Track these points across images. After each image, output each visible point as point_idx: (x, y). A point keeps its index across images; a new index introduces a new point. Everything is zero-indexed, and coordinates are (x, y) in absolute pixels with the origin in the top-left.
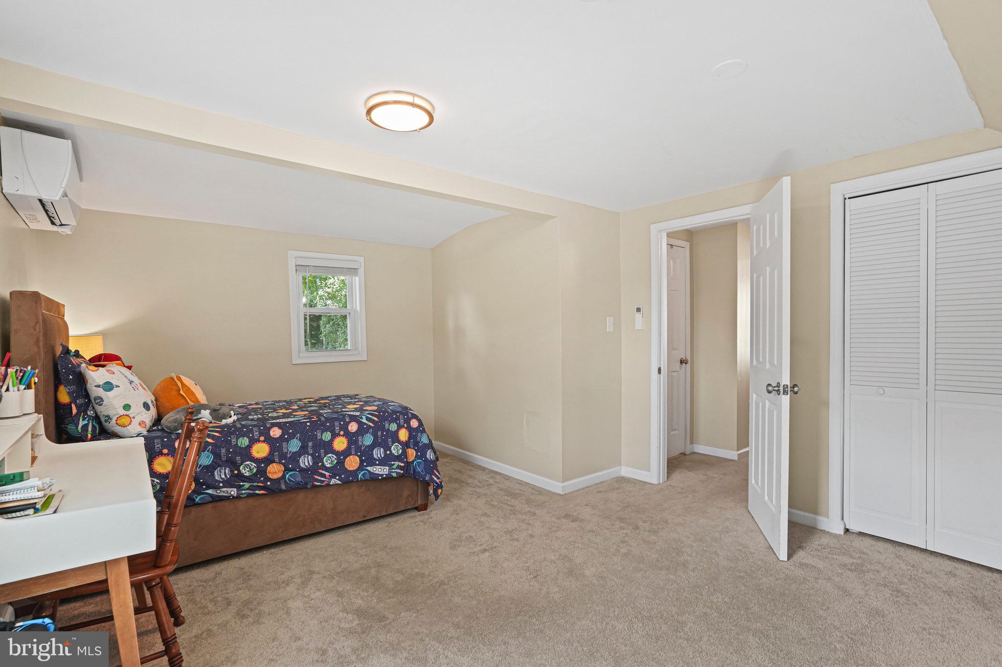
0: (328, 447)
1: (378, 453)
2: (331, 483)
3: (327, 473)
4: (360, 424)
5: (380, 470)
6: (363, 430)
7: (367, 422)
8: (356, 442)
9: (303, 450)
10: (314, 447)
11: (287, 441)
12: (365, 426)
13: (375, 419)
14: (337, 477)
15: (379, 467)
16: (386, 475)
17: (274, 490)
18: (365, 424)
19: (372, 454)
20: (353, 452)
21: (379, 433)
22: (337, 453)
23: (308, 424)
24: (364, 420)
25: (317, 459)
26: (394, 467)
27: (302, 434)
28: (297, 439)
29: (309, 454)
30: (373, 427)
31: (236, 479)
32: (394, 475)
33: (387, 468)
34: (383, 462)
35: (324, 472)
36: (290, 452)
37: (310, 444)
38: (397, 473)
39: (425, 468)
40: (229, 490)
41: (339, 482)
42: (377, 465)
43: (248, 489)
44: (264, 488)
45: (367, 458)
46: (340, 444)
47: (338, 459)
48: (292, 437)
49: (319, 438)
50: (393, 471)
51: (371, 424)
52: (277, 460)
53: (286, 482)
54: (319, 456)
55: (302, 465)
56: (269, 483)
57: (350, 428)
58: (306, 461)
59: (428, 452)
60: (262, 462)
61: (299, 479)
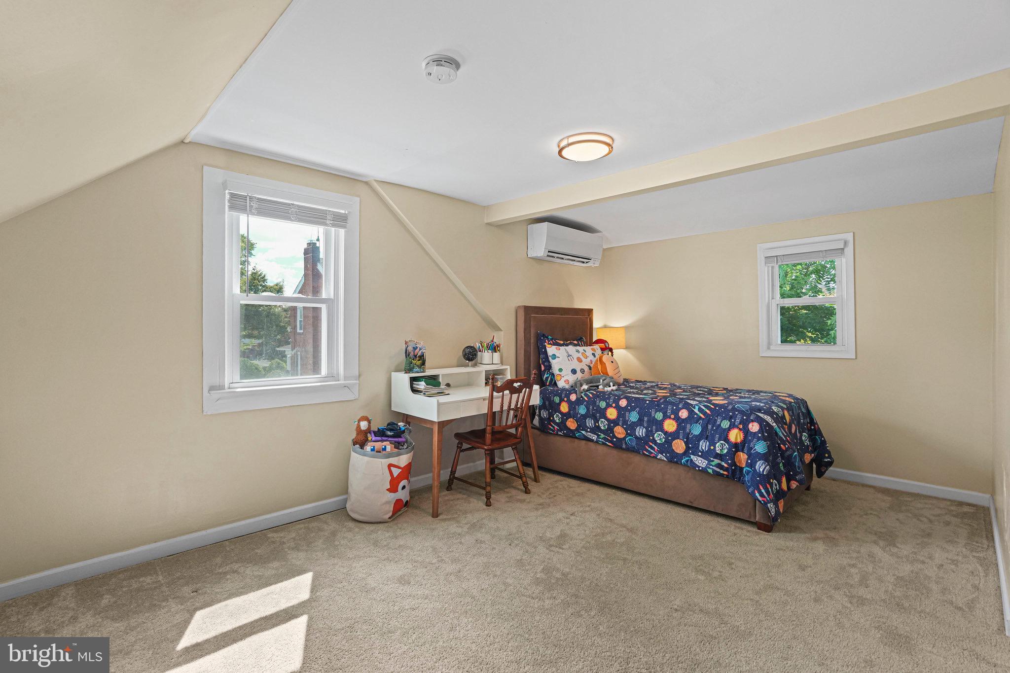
0: (660, 425)
1: (704, 445)
2: (658, 457)
3: (656, 448)
4: (691, 412)
5: (700, 462)
6: (692, 418)
7: (698, 413)
8: (684, 428)
9: (640, 422)
10: (648, 421)
11: (630, 411)
12: (696, 416)
13: (708, 412)
14: (664, 454)
15: (701, 459)
16: (702, 468)
17: (618, 445)
18: (697, 414)
19: (699, 444)
20: (681, 437)
21: (710, 427)
22: (666, 433)
23: (648, 402)
24: (696, 410)
25: (650, 433)
26: (713, 463)
27: (641, 409)
28: (636, 412)
29: (644, 427)
30: (704, 419)
31: (596, 430)
32: (710, 471)
33: (707, 462)
34: (705, 455)
35: (653, 445)
36: (630, 421)
37: (646, 419)
38: (714, 471)
39: (751, 478)
40: (592, 435)
41: (665, 459)
42: (699, 456)
43: (602, 439)
44: (611, 442)
45: (692, 446)
46: (670, 426)
47: (666, 439)
48: (633, 409)
49: (653, 415)
50: (711, 467)
51: (701, 415)
52: (620, 424)
53: (626, 443)
54: (652, 431)
55: (637, 434)
56: (615, 440)
57: (680, 414)
58: (641, 432)
59: (758, 463)
60: (612, 423)
61: (634, 444)
